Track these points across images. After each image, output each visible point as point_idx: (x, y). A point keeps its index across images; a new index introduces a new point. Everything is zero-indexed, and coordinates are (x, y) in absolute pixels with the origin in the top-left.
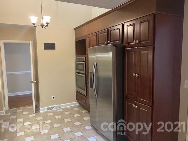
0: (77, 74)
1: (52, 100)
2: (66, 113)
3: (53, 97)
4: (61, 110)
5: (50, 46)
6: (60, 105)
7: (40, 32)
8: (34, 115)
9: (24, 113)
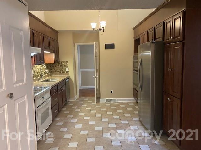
0: (134, 71)
1: (111, 93)
2: (121, 106)
3: (111, 91)
4: (118, 103)
5: (110, 47)
6: (118, 99)
7: (102, 35)
8: (95, 104)
9: (88, 101)
